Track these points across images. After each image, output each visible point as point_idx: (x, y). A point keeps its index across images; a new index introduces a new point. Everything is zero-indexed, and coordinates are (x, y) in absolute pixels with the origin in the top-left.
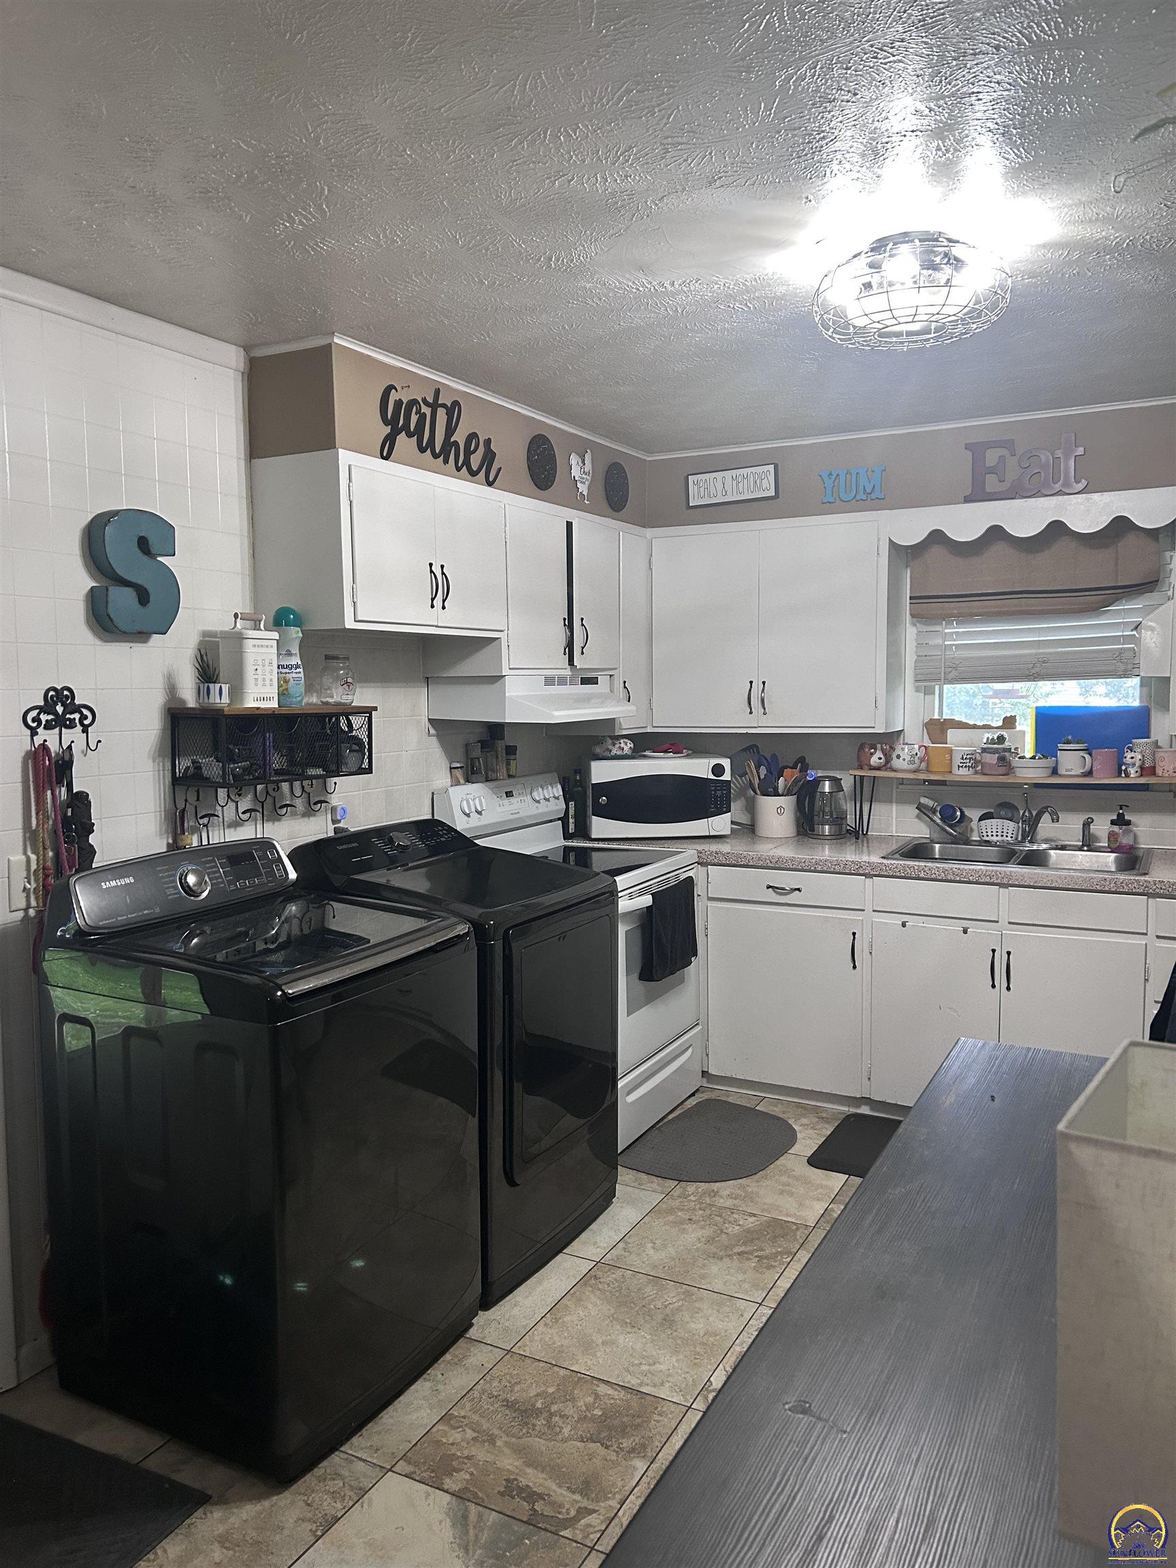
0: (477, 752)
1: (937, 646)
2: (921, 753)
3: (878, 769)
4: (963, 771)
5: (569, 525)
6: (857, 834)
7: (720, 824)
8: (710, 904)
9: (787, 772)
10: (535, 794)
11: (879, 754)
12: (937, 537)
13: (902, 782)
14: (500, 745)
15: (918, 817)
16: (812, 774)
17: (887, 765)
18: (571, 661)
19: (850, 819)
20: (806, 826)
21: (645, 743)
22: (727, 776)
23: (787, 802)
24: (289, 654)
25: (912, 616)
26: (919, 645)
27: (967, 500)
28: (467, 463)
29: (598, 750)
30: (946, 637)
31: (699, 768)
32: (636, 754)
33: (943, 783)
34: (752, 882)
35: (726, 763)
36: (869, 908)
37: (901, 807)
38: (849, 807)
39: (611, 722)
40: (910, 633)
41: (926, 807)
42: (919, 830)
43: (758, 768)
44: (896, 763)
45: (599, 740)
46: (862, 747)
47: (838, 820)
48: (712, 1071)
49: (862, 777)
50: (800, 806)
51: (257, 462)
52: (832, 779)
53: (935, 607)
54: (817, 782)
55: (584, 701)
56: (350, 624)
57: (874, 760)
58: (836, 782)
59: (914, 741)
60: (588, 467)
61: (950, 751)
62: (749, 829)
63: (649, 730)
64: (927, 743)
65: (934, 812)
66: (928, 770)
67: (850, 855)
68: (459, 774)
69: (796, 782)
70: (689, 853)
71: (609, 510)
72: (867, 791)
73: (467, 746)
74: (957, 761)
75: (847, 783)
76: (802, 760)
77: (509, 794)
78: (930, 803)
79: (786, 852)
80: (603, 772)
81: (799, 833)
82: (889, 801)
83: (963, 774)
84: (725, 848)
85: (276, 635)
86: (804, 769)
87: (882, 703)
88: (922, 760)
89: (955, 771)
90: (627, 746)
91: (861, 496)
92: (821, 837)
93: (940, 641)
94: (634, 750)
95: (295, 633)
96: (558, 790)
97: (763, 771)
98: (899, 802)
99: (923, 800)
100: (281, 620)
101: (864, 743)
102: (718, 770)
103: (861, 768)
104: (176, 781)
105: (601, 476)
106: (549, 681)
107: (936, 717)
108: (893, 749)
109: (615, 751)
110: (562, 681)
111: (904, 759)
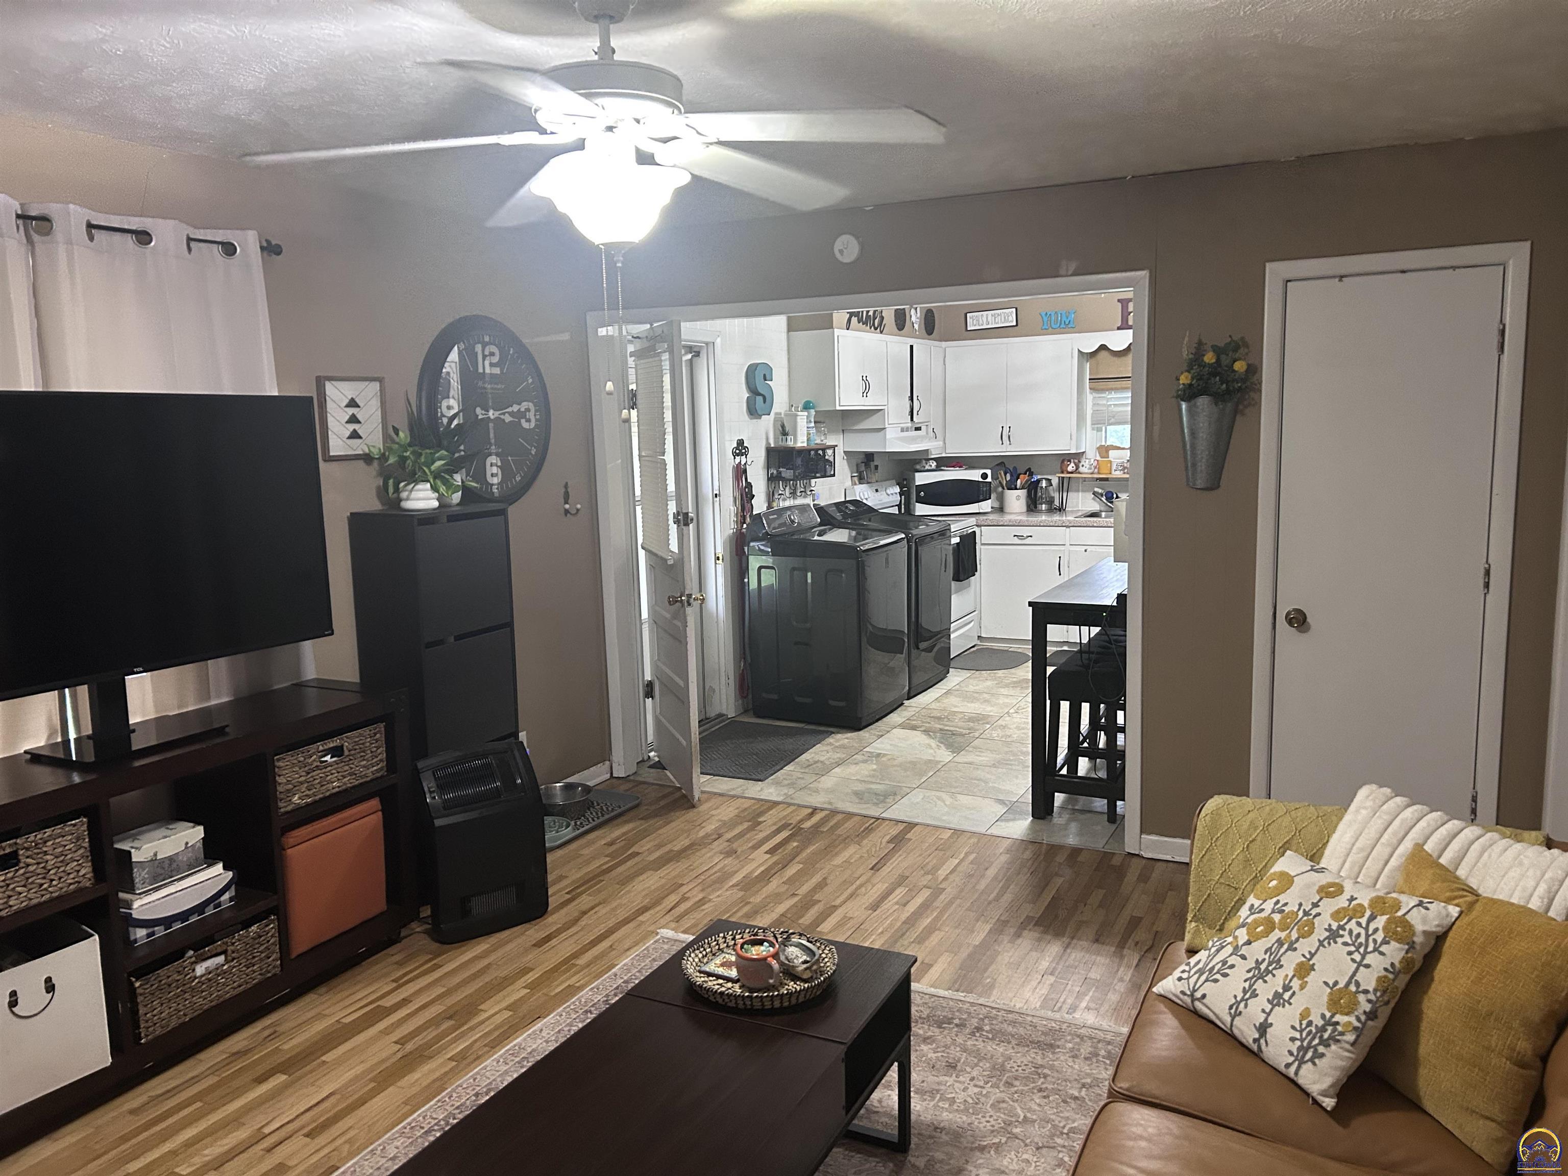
0: (863, 468)
1: (1104, 405)
2: (1095, 464)
3: (1072, 473)
4: (1118, 473)
5: (912, 347)
6: (1061, 509)
7: (986, 506)
8: (983, 547)
9: (1022, 476)
10: (888, 491)
11: (1072, 465)
12: (1103, 347)
13: (1084, 479)
14: (872, 464)
15: (1093, 499)
16: (1035, 478)
17: (1076, 471)
18: (912, 419)
19: (1057, 503)
20: (1032, 506)
21: (943, 463)
22: (989, 479)
23: (1022, 493)
24: (811, 422)
25: (1090, 389)
26: (1094, 404)
27: (1119, 328)
28: (874, 324)
29: (918, 467)
30: (1108, 400)
31: (974, 475)
32: (938, 469)
33: (1107, 479)
34: (1005, 534)
35: (989, 472)
36: (1068, 544)
37: (1084, 494)
38: (1056, 496)
39: (927, 451)
40: (1089, 397)
41: (1098, 493)
42: (1095, 506)
43: (1005, 475)
44: (1081, 469)
45: (919, 461)
46: (1063, 461)
47: (1051, 501)
48: (983, 635)
49: (1063, 478)
50: (1029, 495)
51: (791, 333)
52: (1047, 479)
53: (1101, 385)
54: (1039, 481)
55: (913, 440)
56: (838, 408)
57: (1070, 469)
58: (1049, 481)
59: (1092, 456)
60: (919, 315)
61: (1111, 462)
62: (1000, 509)
63: (944, 455)
64: (1098, 458)
65: (1102, 495)
66: (1099, 473)
67: (1056, 518)
68: (856, 479)
69: (1027, 481)
70: (972, 521)
71: (927, 336)
72: (1065, 486)
73: (857, 465)
74: (1114, 467)
75: (1055, 481)
76: (1029, 470)
77: (877, 491)
78: (1100, 491)
79: (1024, 518)
80: (922, 479)
81: (1028, 511)
82: (1078, 491)
83: (1118, 474)
84: (991, 517)
85: (806, 413)
86: (1031, 474)
87: (1074, 437)
88: (1095, 467)
89: (1113, 472)
90: (934, 464)
91: (1063, 326)
92: (1041, 511)
93: (1105, 402)
94: (937, 466)
95: (813, 412)
96: (897, 489)
97: (1008, 478)
98: (1083, 491)
99: (1096, 489)
100: (807, 407)
101: (1065, 458)
102: (984, 476)
103: (1062, 472)
104: (769, 479)
105: (923, 317)
106: (902, 430)
107: (1103, 443)
108: (1080, 462)
109: (927, 467)
110: (907, 430)
111: (1086, 468)
